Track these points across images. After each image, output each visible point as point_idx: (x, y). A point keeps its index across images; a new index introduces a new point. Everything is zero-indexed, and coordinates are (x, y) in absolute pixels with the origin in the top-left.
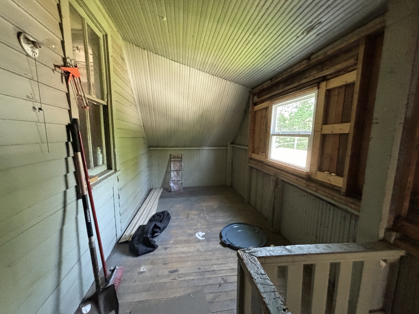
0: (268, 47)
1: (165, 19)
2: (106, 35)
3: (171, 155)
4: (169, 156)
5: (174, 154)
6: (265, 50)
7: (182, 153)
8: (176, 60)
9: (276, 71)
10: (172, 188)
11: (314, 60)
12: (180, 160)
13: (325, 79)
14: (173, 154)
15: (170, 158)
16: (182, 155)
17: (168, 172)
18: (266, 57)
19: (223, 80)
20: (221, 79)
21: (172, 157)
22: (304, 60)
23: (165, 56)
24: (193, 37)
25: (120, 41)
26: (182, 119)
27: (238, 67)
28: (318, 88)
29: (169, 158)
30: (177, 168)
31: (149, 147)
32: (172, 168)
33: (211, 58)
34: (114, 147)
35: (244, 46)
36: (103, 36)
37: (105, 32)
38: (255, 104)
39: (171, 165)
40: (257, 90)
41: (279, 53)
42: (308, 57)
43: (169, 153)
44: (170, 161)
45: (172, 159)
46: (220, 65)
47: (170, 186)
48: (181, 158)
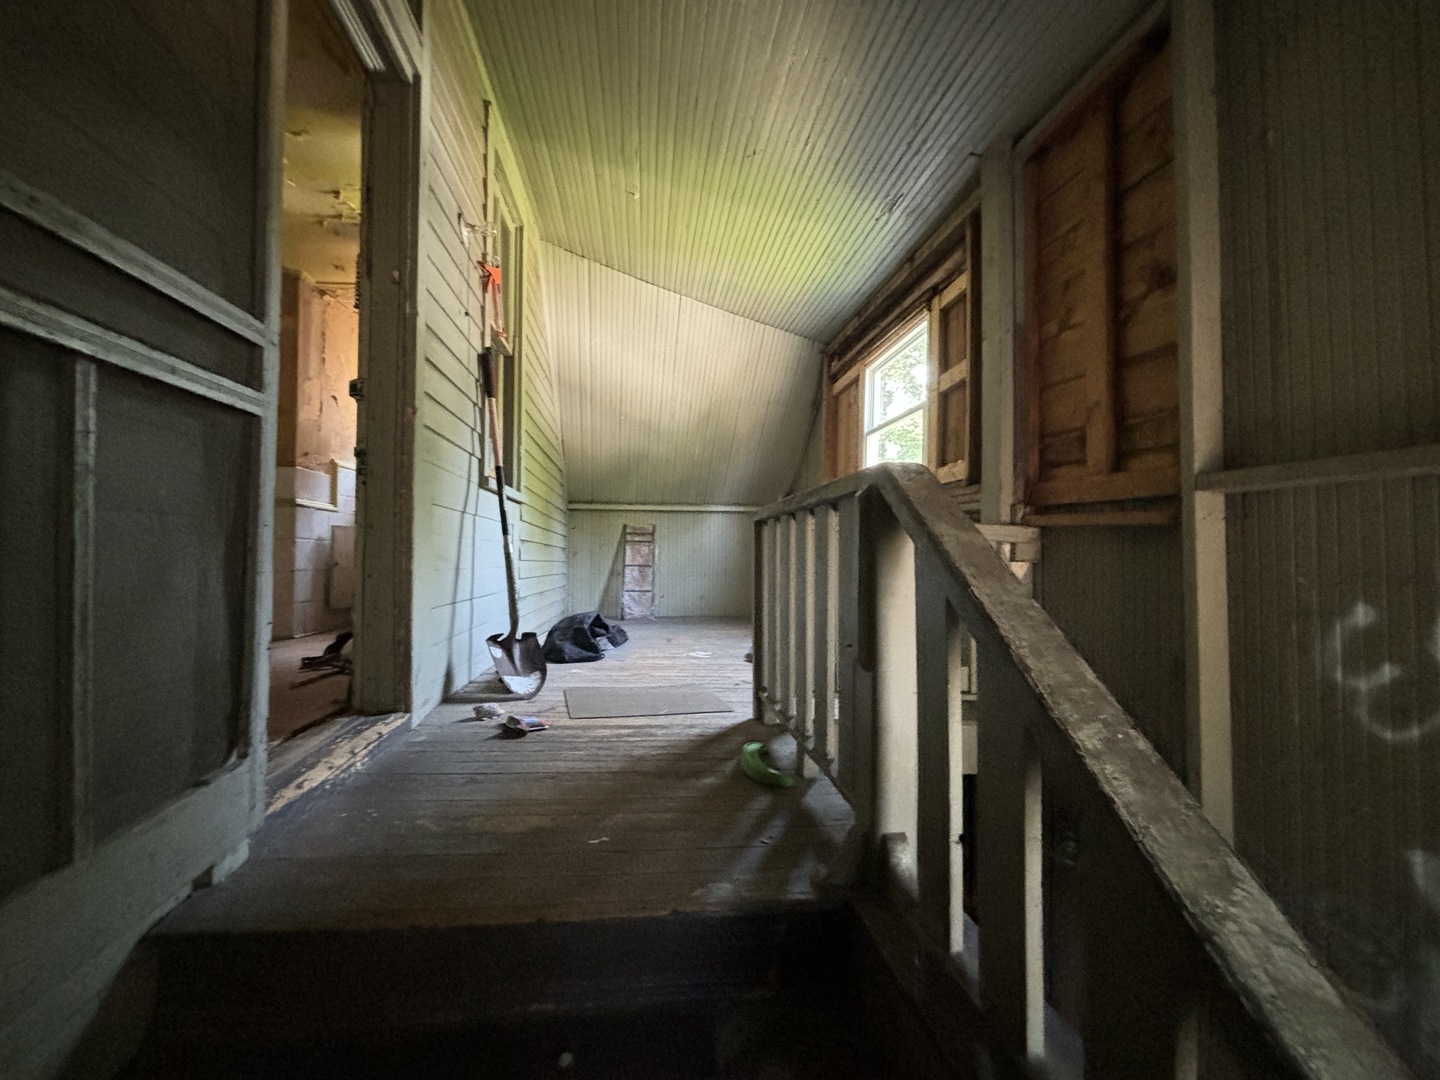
0: (830, 242)
1: (637, 196)
2: (521, 228)
3: (625, 527)
4: (620, 528)
5: (633, 521)
6: (827, 249)
7: (657, 523)
8: (650, 280)
9: (861, 292)
10: (626, 610)
11: (919, 259)
12: (650, 540)
13: (936, 291)
14: (632, 525)
15: (624, 533)
16: (654, 527)
17: (616, 573)
18: (834, 260)
19: (758, 324)
20: (753, 322)
21: (628, 531)
22: (905, 263)
23: (628, 271)
24: (688, 226)
25: (538, 244)
26: (658, 419)
27: (784, 289)
28: (930, 310)
29: (620, 533)
30: (640, 561)
31: (570, 502)
32: (628, 560)
33: (725, 270)
34: (519, 443)
35: (787, 240)
36: (516, 229)
37: (521, 222)
38: (834, 378)
39: (625, 553)
40: (835, 345)
41: (856, 252)
42: (910, 257)
43: (621, 521)
44: (623, 543)
45: (629, 538)
46: (746, 284)
47: (623, 604)
48: (652, 534)
